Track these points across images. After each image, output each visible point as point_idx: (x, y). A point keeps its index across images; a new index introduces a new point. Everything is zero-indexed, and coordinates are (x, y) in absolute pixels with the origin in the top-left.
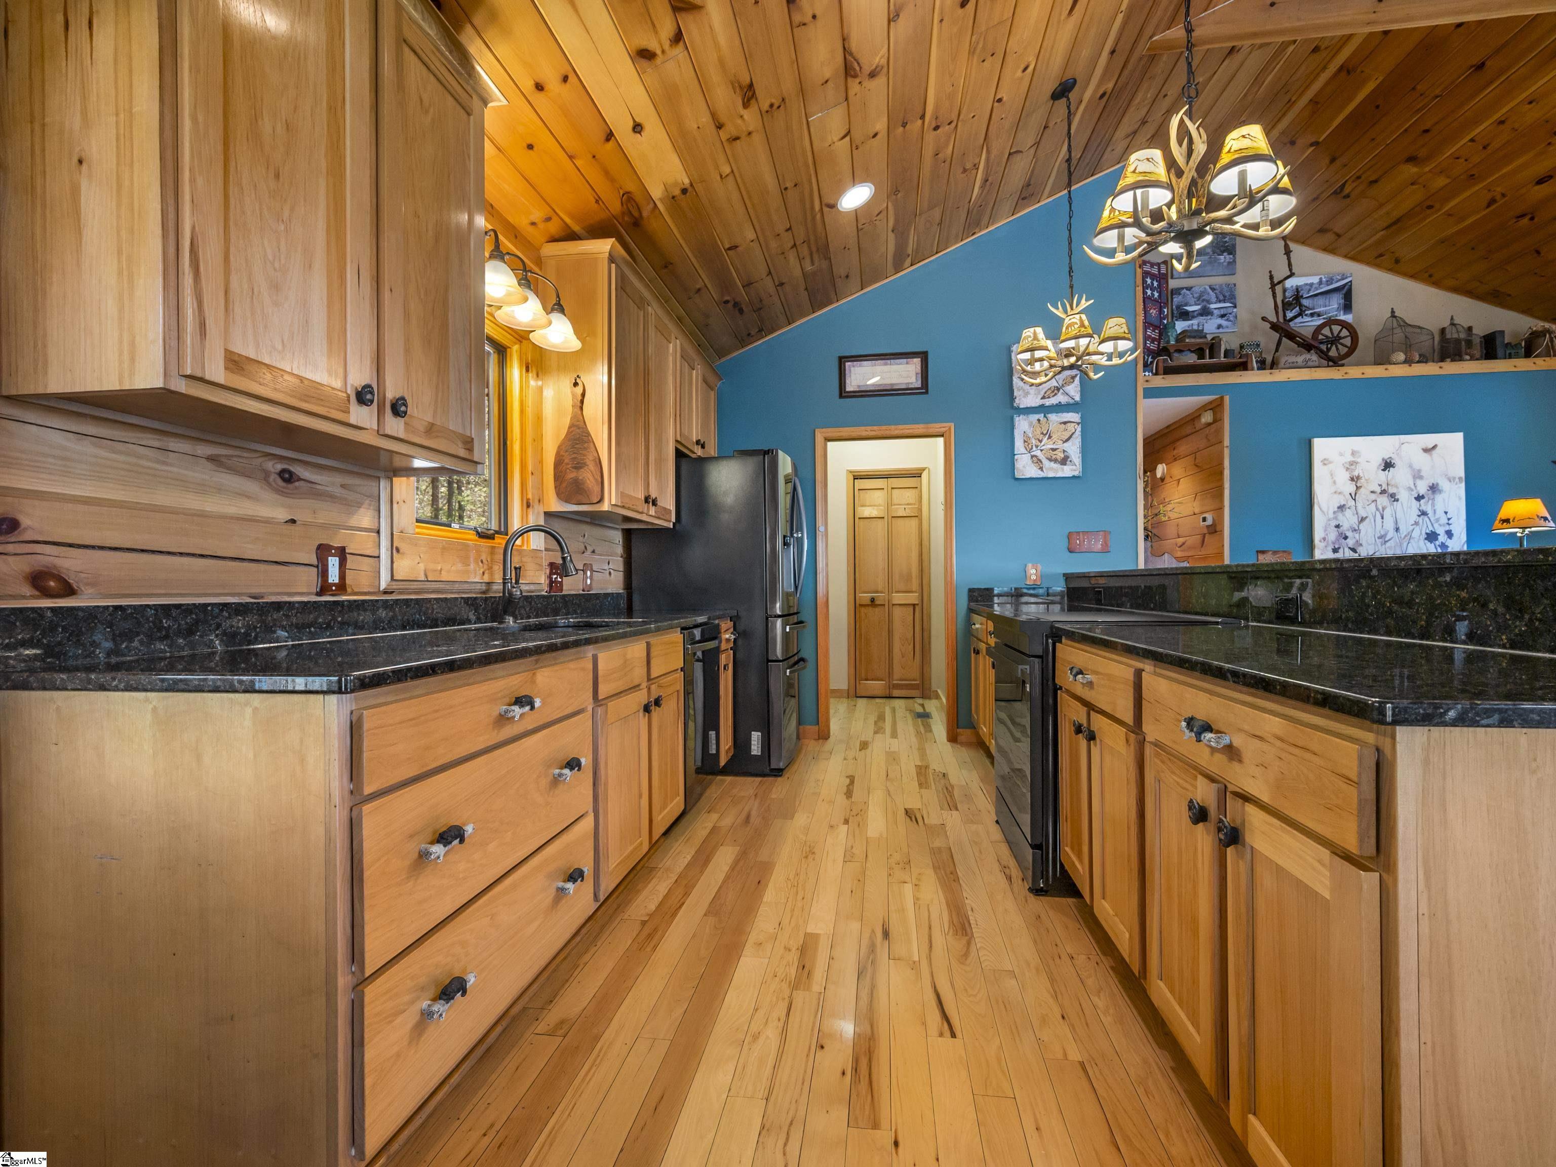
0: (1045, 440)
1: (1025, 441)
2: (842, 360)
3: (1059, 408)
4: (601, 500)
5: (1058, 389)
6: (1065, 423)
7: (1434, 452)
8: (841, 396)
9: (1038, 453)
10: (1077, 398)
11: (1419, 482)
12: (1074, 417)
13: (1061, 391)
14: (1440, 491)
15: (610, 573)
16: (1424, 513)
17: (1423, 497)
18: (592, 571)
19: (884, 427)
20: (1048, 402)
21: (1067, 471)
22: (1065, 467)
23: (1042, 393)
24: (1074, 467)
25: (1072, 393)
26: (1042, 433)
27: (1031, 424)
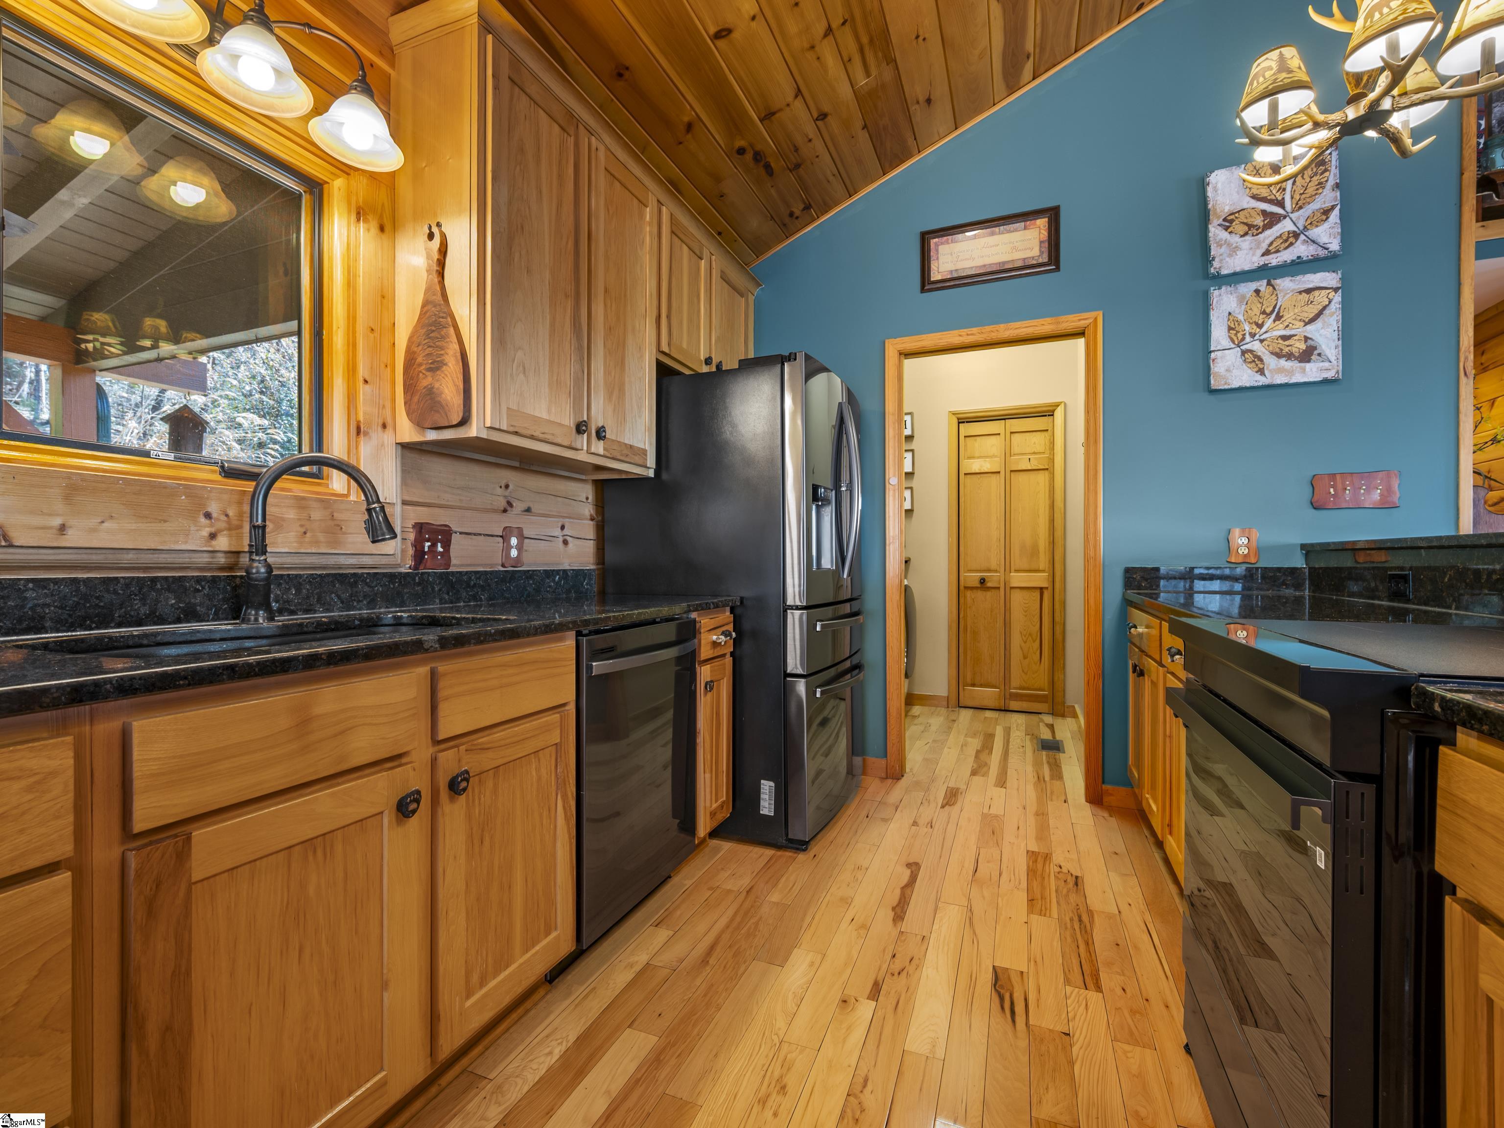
0: (1269, 323)
1: (1230, 329)
2: (925, 238)
3: (1298, 267)
4: (464, 421)
5: (1296, 236)
6: (1308, 291)
8: (923, 290)
9: (1256, 346)
10: (1335, 246)
12: (1330, 279)
13: (1302, 237)
15: (565, 542)
18: (522, 537)
19: (988, 328)
20: (1274, 260)
21: (1312, 372)
22: (1308, 366)
23: (1264, 246)
24: (1327, 364)
25: (1324, 239)
26: (1264, 313)
27: (1242, 299)
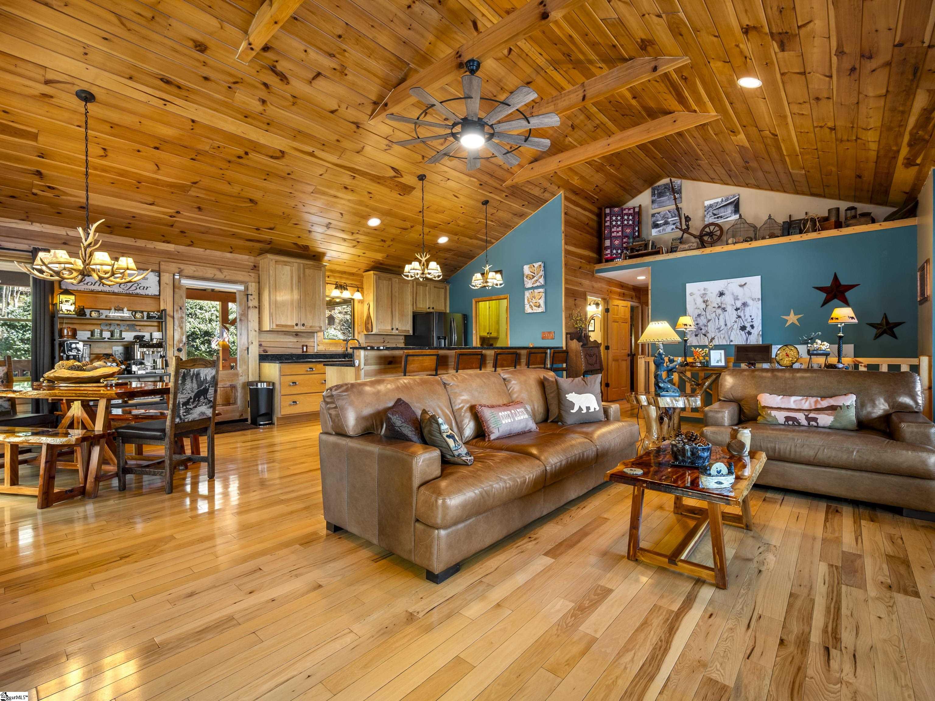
1: (528, 300)
3: (538, 287)
5: (537, 280)
6: (539, 293)
7: (745, 287)
9: (532, 304)
10: (543, 283)
11: (737, 302)
14: (748, 306)
16: (739, 317)
17: (739, 309)
19: (490, 297)
20: (534, 285)
21: (540, 310)
23: (533, 282)
24: (542, 309)
25: (541, 281)
26: (533, 297)
27: (529, 294)
